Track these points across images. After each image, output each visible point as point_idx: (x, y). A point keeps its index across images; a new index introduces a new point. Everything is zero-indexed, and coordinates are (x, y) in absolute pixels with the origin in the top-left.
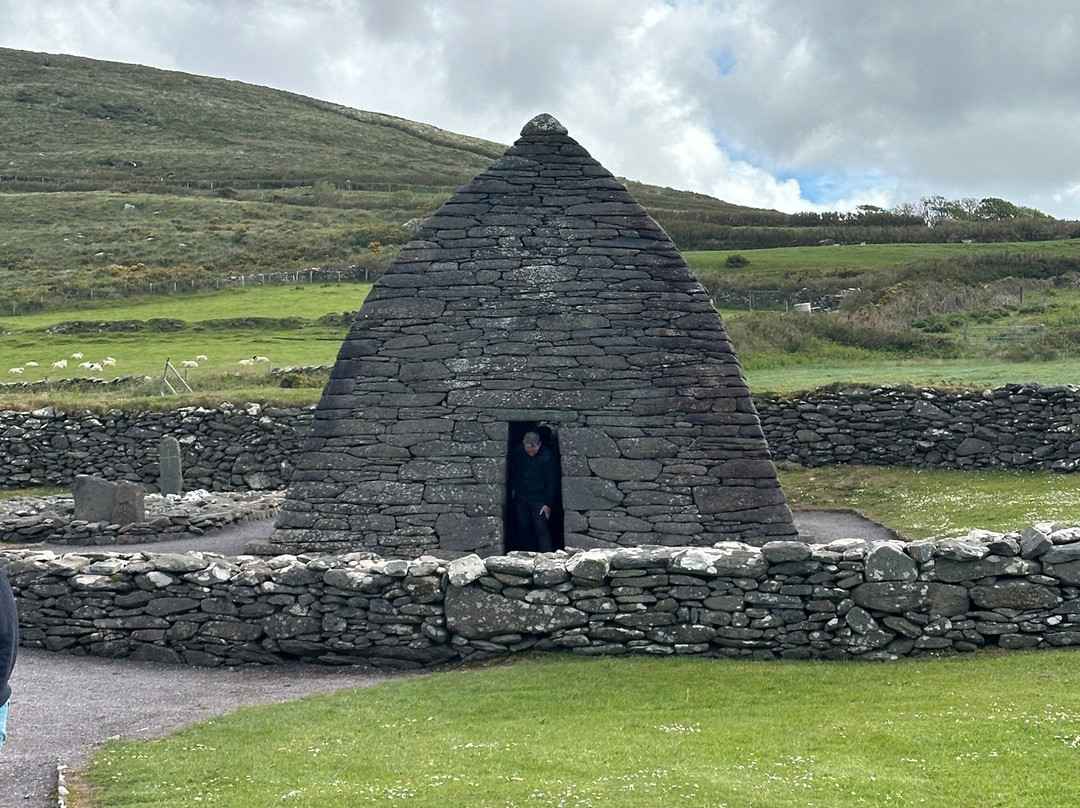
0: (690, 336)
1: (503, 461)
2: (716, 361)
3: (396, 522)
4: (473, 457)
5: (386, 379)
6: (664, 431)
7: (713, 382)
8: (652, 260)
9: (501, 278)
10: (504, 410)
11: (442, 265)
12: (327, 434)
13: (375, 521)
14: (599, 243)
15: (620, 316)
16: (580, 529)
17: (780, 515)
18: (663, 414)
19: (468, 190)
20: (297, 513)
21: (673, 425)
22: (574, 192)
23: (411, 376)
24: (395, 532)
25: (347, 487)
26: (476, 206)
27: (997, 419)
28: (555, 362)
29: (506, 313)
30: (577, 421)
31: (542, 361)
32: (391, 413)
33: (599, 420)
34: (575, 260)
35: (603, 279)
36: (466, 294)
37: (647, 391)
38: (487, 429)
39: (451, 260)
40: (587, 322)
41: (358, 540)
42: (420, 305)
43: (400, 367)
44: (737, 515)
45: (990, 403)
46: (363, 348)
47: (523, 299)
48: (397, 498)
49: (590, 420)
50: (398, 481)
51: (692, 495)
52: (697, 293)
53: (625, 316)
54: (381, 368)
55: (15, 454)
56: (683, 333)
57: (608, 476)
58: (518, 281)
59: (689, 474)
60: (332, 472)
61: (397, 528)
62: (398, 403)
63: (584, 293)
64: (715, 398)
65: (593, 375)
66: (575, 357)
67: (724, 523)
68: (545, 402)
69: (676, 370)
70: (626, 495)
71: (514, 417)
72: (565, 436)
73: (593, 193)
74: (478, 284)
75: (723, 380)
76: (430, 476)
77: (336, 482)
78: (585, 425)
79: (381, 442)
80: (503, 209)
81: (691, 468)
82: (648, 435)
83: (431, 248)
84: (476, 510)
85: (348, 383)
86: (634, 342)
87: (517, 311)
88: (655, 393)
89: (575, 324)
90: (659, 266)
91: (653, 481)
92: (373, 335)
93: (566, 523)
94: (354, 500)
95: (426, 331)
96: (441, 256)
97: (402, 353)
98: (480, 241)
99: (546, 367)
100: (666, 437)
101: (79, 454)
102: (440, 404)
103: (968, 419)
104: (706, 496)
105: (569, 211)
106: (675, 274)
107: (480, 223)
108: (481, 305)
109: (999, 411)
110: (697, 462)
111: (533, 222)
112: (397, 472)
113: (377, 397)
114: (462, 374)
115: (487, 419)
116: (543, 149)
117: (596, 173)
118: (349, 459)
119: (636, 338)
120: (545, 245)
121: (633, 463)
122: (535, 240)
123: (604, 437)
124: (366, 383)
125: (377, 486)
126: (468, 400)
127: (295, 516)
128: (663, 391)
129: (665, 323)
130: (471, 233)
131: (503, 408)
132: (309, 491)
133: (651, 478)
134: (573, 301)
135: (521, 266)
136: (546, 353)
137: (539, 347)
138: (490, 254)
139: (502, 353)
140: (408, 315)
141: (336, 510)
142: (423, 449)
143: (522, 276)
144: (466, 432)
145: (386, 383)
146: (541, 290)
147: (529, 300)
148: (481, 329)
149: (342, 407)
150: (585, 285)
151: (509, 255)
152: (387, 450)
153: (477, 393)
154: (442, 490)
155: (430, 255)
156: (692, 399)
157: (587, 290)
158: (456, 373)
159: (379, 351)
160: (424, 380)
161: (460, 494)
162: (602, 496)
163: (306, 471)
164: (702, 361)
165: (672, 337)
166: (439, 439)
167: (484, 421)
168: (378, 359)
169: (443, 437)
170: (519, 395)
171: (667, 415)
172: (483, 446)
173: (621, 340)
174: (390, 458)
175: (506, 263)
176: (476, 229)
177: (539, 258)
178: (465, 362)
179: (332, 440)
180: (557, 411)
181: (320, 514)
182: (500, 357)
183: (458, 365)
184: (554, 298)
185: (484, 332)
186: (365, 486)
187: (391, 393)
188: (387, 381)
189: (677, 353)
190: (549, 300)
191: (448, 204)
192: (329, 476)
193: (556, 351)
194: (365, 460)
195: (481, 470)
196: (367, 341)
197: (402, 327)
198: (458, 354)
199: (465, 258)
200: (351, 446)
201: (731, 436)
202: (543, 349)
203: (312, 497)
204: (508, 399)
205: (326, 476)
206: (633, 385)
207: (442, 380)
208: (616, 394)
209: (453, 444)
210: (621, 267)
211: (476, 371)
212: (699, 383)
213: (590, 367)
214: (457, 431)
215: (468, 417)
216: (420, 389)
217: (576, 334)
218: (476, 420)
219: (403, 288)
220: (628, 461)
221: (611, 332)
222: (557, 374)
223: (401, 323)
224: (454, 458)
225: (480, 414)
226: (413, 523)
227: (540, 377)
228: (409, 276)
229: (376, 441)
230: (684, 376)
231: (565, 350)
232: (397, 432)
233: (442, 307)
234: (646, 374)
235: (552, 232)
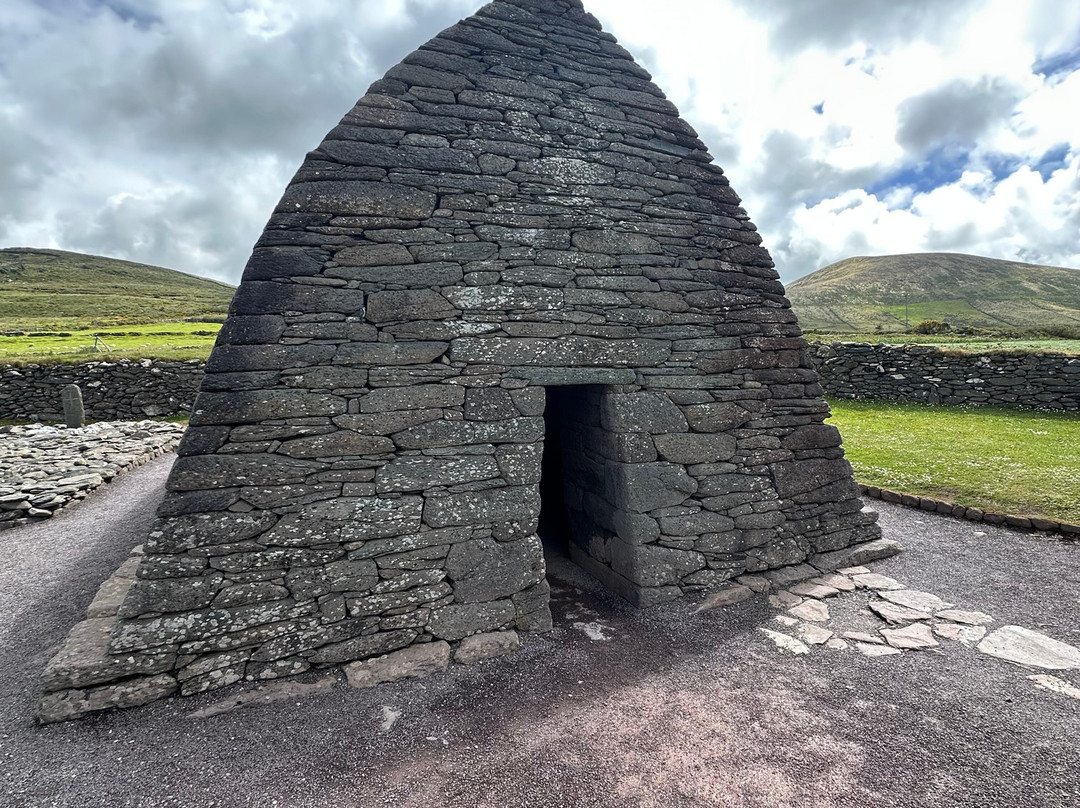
0: (745, 272)
2: (774, 304)
3: (378, 568)
4: (499, 445)
5: (342, 317)
6: (735, 393)
7: (775, 330)
8: (695, 172)
10: (540, 369)
11: (425, 137)
12: (230, 418)
13: (338, 574)
14: (636, 141)
15: (673, 241)
16: (652, 539)
18: (732, 371)
19: (452, 34)
20: (173, 584)
21: (742, 385)
22: (595, 69)
23: (389, 313)
24: (379, 588)
25: (279, 517)
26: (467, 61)
28: (603, 298)
29: (531, 221)
30: (634, 383)
31: (584, 296)
32: (357, 377)
33: (663, 381)
34: (608, 158)
35: (645, 188)
36: (468, 185)
37: (712, 341)
38: (517, 399)
39: (438, 133)
40: (637, 244)
41: (309, 614)
42: (396, 196)
43: (366, 297)
44: (815, 495)
46: (296, 261)
47: (552, 204)
48: (378, 526)
49: (653, 381)
50: (377, 496)
51: (771, 476)
52: (743, 219)
53: (677, 241)
54: (332, 299)
56: (739, 268)
57: (679, 459)
58: (541, 175)
59: (763, 448)
60: (246, 491)
61: (381, 579)
62: (367, 359)
63: (626, 203)
64: (778, 351)
65: (650, 318)
66: (625, 292)
67: (803, 507)
68: (594, 355)
69: (738, 315)
70: (700, 482)
71: (556, 380)
72: (622, 405)
74: (484, 173)
75: (783, 328)
76: (433, 482)
78: (643, 389)
79: (340, 429)
80: (507, 71)
81: (766, 441)
82: (717, 400)
83: (404, 109)
84: (511, 531)
85: (269, 322)
86: (689, 275)
87: (543, 220)
88: (721, 343)
89: (621, 245)
90: (704, 181)
91: (730, 461)
92: (315, 238)
93: (633, 532)
94: (295, 541)
95: (407, 239)
96: (423, 124)
97: (369, 273)
98: (480, 112)
99: (591, 305)
100: (737, 402)
102: (438, 360)
104: (785, 475)
105: (592, 92)
106: (721, 193)
107: (475, 86)
110: (771, 432)
111: (550, 97)
112: (372, 481)
113: (327, 348)
114: (473, 311)
115: (518, 384)
117: (616, 51)
118: (281, 463)
119: (690, 270)
121: (706, 438)
122: (556, 123)
123: (669, 404)
124: (307, 323)
125: (341, 509)
126: (485, 353)
127: (167, 592)
128: (729, 341)
129: (720, 254)
130: (462, 98)
131: (537, 365)
132: (197, 534)
133: (728, 458)
134: (616, 213)
135: (541, 156)
136: (589, 285)
137: (577, 275)
138: (497, 132)
139: (529, 281)
140: (375, 209)
141: (259, 565)
142: (417, 437)
143: (546, 170)
144: (486, 405)
145: (343, 324)
146: (573, 193)
147: (559, 205)
148: (495, 242)
149: (261, 367)
150: (627, 194)
151: (523, 137)
152: (352, 442)
153: (497, 343)
154: (455, 504)
155: (403, 120)
156: (759, 351)
157: (629, 200)
158: (463, 310)
159: (324, 268)
160: (411, 321)
161: (484, 507)
162: (675, 489)
163: (190, 495)
164: (760, 303)
165: (727, 271)
166: (444, 419)
167: (512, 387)
168: (325, 281)
169: (449, 415)
170: (558, 345)
171: (735, 372)
172: (513, 426)
173: (675, 272)
174: (360, 456)
175: (521, 148)
176: (470, 93)
177: (563, 148)
178: (476, 292)
179: (243, 429)
180: (610, 370)
181: (224, 579)
182: (527, 288)
183: (465, 297)
184: (591, 205)
185: (500, 247)
186: (315, 512)
187: (352, 341)
188: (344, 321)
189: (736, 293)
190: (585, 209)
191: (421, 48)
192: (241, 499)
193: (600, 282)
194: (312, 463)
195: (513, 464)
196: (301, 249)
197: (365, 229)
198: (463, 280)
199: (458, 132)
200: (282, 440)
201: (799, 398)
202: (582, 278)
203: (206, 545)
204: (544, 352)
205: (234, 500)
206: (696, 333)
207: (441, 320)
208: (680, 344)
209: (466, 426)
210: (664, 175)
211: (494, 308)
212: (763, 332)
213: (643, 307)
214: (473, 405)
215: (487, 380)
216: (405, 335)
217: (624, 260)
218: (498, 386)
219: (361, 165)
220: (700, 435)
221: (664, 259)
222: (604, 315)
223: (365, 221)
224: (470, 449)
225: (504, 375)
226: (409, 567)
227: (585, 319)
228: (372, 146)
229: (332, 428)
230: (745, 322)
231: (612, 281)
232: (368, 410)
233: (433, 201)
234: (707, 319)
235: (577, 115)
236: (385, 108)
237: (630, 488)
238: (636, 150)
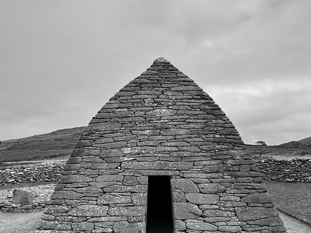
0: (226, 138)
1: (146, 194)
2: (238, 148)
3: (94, 226)
4: (132, 193)
5: (94, 157)
6: (219, 180)
7: (238, 157)
8: (207, 107)
9: (145, 114)
10: (146, 171)
11: (121, 109)
12: (66, 182)
13: (84, 225)
14: (185, 101)
15: (196, 130)
16: (183, 229)
17: (278, 222)
18: (218, 172)
19: (133, 82)
20: (47, 222)
21: (222, 177)
22: (174, 82)
23: (105, 156)
24: (93, 231)
25: (73, 208)
26: (136, 88)
27: (266, 168)
28: (169, 149)
29: (148, 128)
30: (179, 175)
31: (163, 149)
32: (96, 172)
33: (189, 175)
34: (175, 107)
35: (187, 114)
36: (130, 120)
37: (210, 162)
38: (139, 180)
39: (125, 108)
40: (182, 132)
42: (111, 125)
43: (101, 151)
44: (257, 222)
45: (264, 164)
46: (86, 143)
47: (155, 123)
48: (95, 213)
49: (185, 175)
50: (97, 205)
51: (235, 212)
52: (227, 120)
53: (198, 129)
54: (93, 152)
55: (46, 174)
56: (223, 137)
57: (195, 202)
58: (152, 115)
59: (232, 201)
60: (66, 200)
61: (95, 229)
62: (99, 167)
63: (180, 120)
64: (240, 165)
65: (185, 155)
66: (177, 147)
67: (251, 226)
68: (165, 167)
69: (221, 153)
70: (203, 211)
71: (151, 174)
72: (174, 182)
73: (181, 83)
74: (135, 117)
75: (242, 157)
76: (111, 202)
77: (68, 205)
78: (183, 177)
79: (90, 186)
80: (146, 88)
81: (233, 198)
82: (212, 182)
83: (117, 103)
84: (133, 220)
85: (78, 158)
86: (202, 140)
87: (152, 128)
88: (213, 162)
89: (176, 132)
90: (210, 109)
91: (216, 205)
92: (91, 138)
93: (176, 226)
94: (75, 215)
95: (113, 136)
96: (121, 106)
97: (102, 146)
98: (137, 100)
99: (165, 151)
100: (220, 183)
101: (59, 175)
103: (258, 168)
104: (242, 212)
105: (172, 89)
106: (217, 113)
107: (137, 94)
108: (137, 125)
109: (267, 166)
110: (235, 195)
111: (158, 93)
112: (96, 200)
113: (90, 165)
114: (128, 154)
115: (139, 175)
116: (161, 68)
117: (182, 76)
118: (75, 194)
119: (203, 138)
120: (163, 101)
121: (206, 195)
122: (158, 100)
123: (191, 183)
124: (86, 158)
125: (87, 207)
126: (130, 166)
127: (46, 224)
128: (217, 162)
129: (215, 132)
130: (133, 97)
131: (146, 169)
132: (54, 210)
133: (215, 203)
134: (176, 123)
135: (153, 109)
136: (164, 145)
137: (161, 143)
138: (141, 105)
139: (145, 145)
140: (106, 129)
141: (66, 220)
142: (109, 189)
143: (154, 113)
144: (129, 181)
145: (94, 159)
146: (162, 119)
147: (157, 123)
148: (136, 135)
149: (74, 169)
150: (180, 117)
151: (148, 105)
152: (92, 190)
153: (134, 163)
154: (117, 210)
155: (116, 106)
156: (230, 165)
157: (181, 119)
158: (125, 154)
159: (92, 144)
160: (111, 157)
161: (125, 211)
162: (192, 212)
163: (55, 200)
164: (232, 148)
165: (218, 138)
166: (117, 184)
167: (137, 176)
168: (91, 148)
169: (118, 183)
170: (153, 163)
171: (219, 172)
172: (136, 188)
173: (197, 139)
174: (94, 193)
175: (147, 108)
176: (135, 96)
177: (160, 106)
178: (129, 149)
179: (68, 185)
180: (170, 171)
181: (58, 222)
182: (145, 147)
183: (126, 151)
184: (167, 122)
185: (138, 136)
186: (81, 207)
187: (96, 163)
188: (95, 158)
189: (221, 145)
190: (165, 123)
191: (124, 87)
192: (65, 202)
193: (169, 144)
194: (82, 194)
195: (135, 199)
196: (88, 140)
197: (102, 134)
198: (126, 146)
199: (130, 107)
200: (76, 188)
201: (250, 182)
202: (163, 143)
203: (56, 213)
204: (148, 166)
205: (63, 202)
206: (203, 159)
207: (119, 157)
208: (196, 163)
209: (123, 187)
210: (195, 110)
211: (134, 153)
212: (233, 158)
213: (184, 151)
214: (125, 181)
215: (130, 174)
216: (109, 161)
217: (177, 137)
218: (133, 175)
219: (104, 119)
220: (203, 194)
221: (192, 136)
222: (170, 154)
223: (103, 132)
224: (123, 194)
225: (135, 172)
226: (102, 226)
227: (162, 156)
228: (107, 114)
229: (88, 185)
230: (225, 155)
231: (172, 144)
232: (97, 181)
233: (120, 126)
234: (208, 154)
235: (166, 97)
236: (112, 103)
237: (175, 210)
238: (185, 103)
